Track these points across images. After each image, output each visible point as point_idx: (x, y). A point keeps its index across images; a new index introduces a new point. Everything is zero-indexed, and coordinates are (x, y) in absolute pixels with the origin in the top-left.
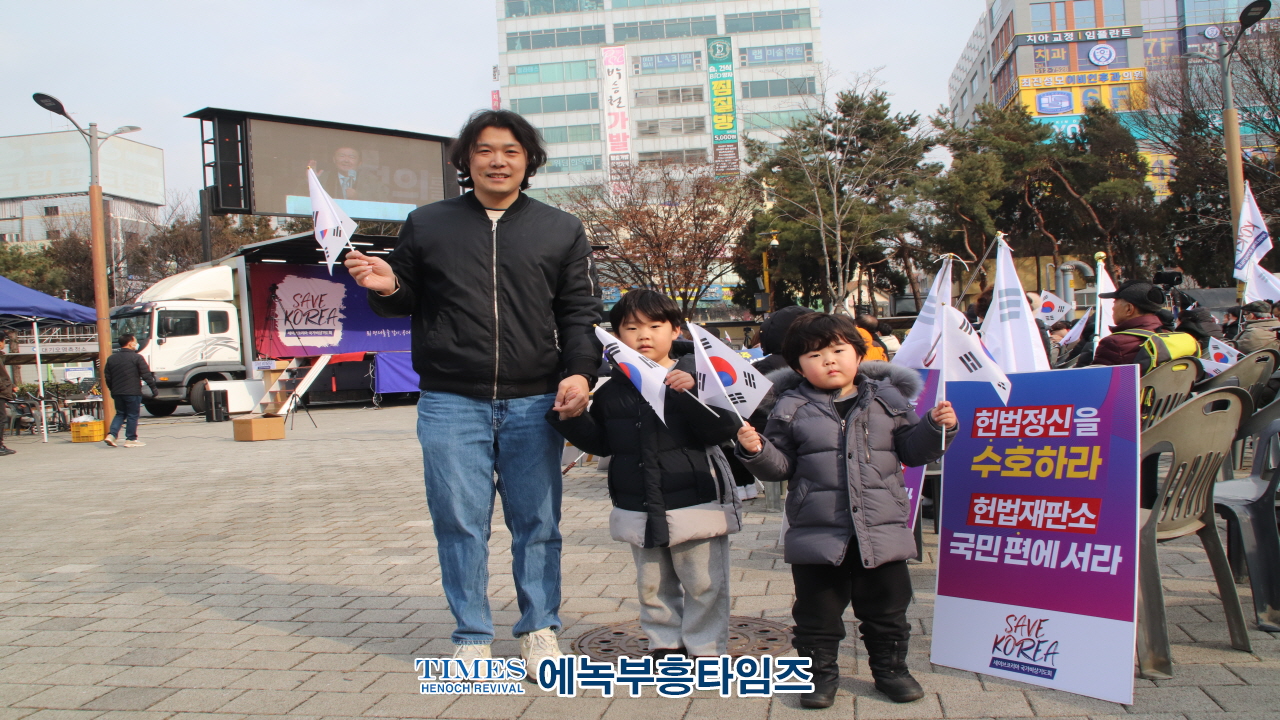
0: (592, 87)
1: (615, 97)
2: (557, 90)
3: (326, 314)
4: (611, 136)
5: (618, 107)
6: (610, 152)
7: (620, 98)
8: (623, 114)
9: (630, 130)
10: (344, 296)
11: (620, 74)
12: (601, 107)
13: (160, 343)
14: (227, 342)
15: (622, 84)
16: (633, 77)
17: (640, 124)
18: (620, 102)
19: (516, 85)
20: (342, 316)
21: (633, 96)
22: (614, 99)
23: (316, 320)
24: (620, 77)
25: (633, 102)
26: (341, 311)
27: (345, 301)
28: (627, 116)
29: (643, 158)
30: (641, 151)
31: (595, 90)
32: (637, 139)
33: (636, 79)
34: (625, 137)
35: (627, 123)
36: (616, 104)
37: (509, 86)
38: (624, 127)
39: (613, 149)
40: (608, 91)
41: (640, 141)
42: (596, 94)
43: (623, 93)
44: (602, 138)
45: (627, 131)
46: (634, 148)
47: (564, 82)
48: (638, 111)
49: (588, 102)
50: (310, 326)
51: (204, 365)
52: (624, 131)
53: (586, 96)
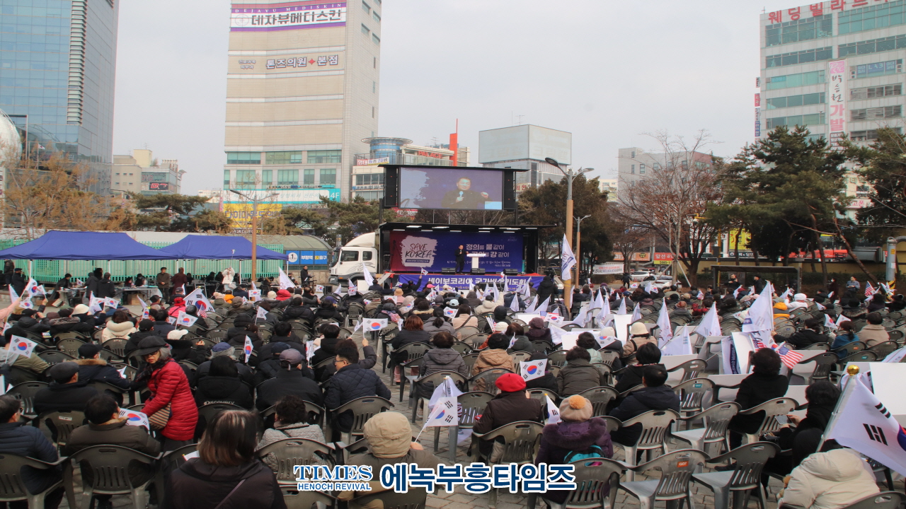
0: (821, 89)
1: (836, 94)
2: (797, 92)
3: (426, 253)
4: (832, 121)
5: (838, 101)
6: (830, 132)
7: (840, 95)
8: (841, 105)
9: (846, 116)
10: (436, 245)
11: (841, 79)
12: (826, 102)
13: (341, 263)
14: (370, 265)
15: (842, 86)
16: (850, 80)
17: (853, 112)
18: (840, 98)
19: (770, 90)
20: (434, 254)
21: (849, 92)
22: (836, 96)
23: (421, 255)
24: (841, 81)
25: (849, 97)
26: (434, 252)
27: (436, 247)
28: (844, 107)
29: (854, 136)
30: (852, 130)
31: (822, 91)
32: (850, 122)
33: (852, 82)
34: (842, 121)
35: (844, 112)
36: (837, 99)
37: (766, 90)
38: (841, 114)
39: (832, 130)
40: (831, 91)
41: (852, 124)
42: (824, 93)
43: (842, 92)
44: (826, 123)
45: (844, 117)
46: (848, 127)
47: (802, 86)
48: (852, 103)
49: (818, 99)
50: (418, 258)
51: (359, 273)
52: (841, 117)
53: (816, 94)
